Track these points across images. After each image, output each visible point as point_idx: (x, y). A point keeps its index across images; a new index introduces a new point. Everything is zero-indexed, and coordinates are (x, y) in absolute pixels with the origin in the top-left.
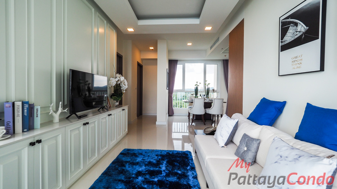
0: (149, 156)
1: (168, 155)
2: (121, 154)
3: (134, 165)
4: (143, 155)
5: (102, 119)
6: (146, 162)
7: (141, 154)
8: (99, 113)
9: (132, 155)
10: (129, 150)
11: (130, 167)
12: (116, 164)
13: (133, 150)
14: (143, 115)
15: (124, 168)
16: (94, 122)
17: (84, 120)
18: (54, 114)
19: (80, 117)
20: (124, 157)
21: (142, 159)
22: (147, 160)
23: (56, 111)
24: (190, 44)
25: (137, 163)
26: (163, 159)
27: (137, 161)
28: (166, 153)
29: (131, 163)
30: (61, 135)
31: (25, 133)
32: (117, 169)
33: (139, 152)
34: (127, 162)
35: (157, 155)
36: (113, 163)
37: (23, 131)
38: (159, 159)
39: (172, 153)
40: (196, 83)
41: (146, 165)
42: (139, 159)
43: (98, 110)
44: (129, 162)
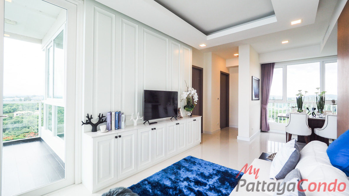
0: (205, 168)
1: (225, 173)
2: (184, 159)
3: (188, 171)
4: (201, 165)
5: (169, 126)
6: (199, 172)
7: (200, 164)
8: (171, 121)
9: (192, 163)
10: (192, 157)
11: (184, 172)
12: (175, 166)
13: (196, 158)
14: (230, 126)
15: (178, 171)
16: (163, 128)
17: (153, 126)
18: (134, 120)
19: (150, 124)
20: (184, 162)
21: (197, 169)
22: (202, 170)
23: (135, 119)
24: (285, 42)
25: (191, 171)
26: (216, 175)
27: (192, 169)
28: (224, 170)
29: (187, 169)
30: (134, 134)
31: (116, 130)
32: (173, 170)
33: (199, 162)
34: (184, 167)
35: (213, 170)
36: (174, 164)
37: (115, 129)
38: (213, 173)
39: (232, 172)
40: (299, 92)
41: (197, 174)
42: (195, 168)
43: (171, 119)
44: (186, 167)
